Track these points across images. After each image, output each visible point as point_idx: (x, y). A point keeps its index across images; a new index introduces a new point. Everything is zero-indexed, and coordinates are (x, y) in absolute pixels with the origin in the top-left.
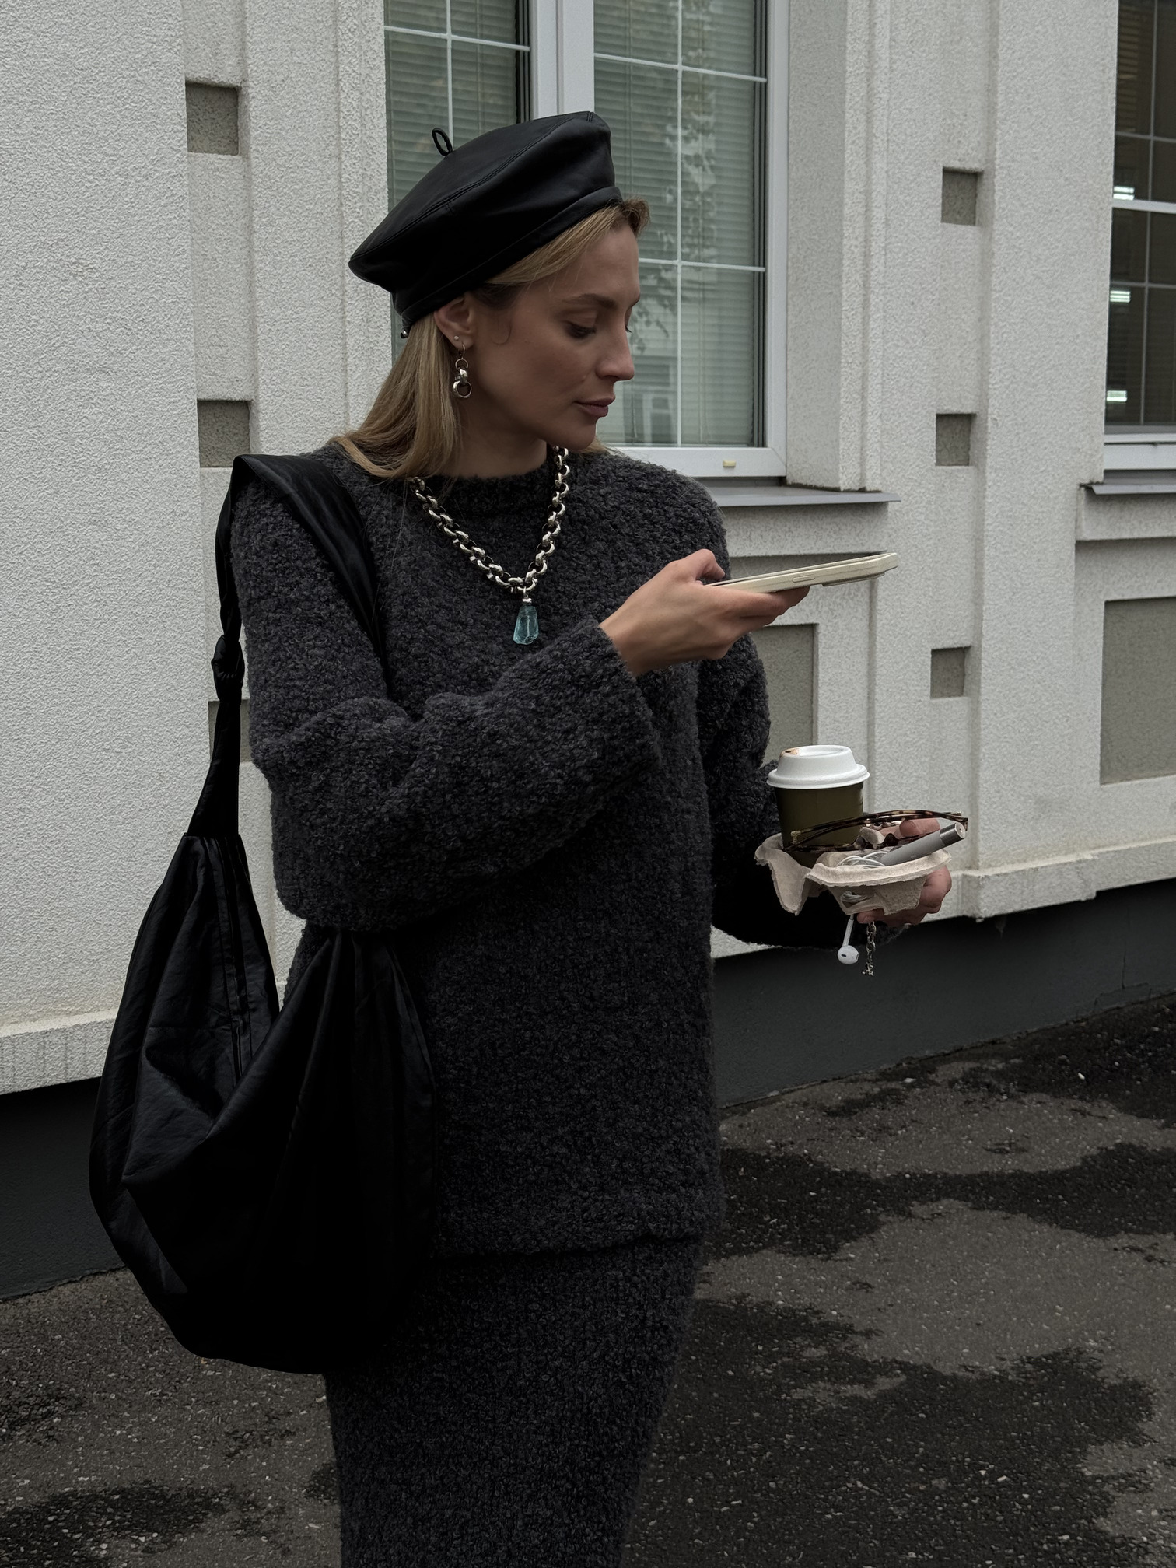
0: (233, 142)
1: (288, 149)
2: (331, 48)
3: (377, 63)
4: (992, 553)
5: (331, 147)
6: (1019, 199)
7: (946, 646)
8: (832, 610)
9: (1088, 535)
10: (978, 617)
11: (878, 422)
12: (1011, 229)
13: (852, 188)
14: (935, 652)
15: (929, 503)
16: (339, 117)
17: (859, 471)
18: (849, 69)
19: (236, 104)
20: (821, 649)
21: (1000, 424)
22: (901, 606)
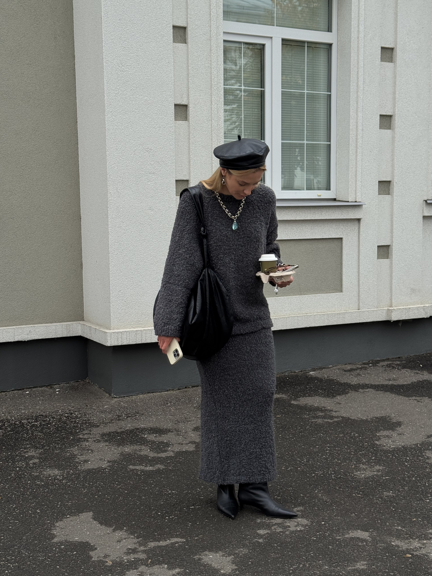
0: (185, 118)
1: (199, 119)
2: (210, 94)
3: (222, 97)
4: (396, 219)
5: (210, 118)
6: (403, 122)
7: (382, 245)
8: (347, 234)
9: (426, 214)
10: (392, 237)
11: (360, 183)
12: (401, 130)
13: (352, 121)
14: (378, 246)
15: (376, 205)
16: (211, 110)
17: (355, 196)
18: (351, 90)
19: (187, 109)
20: (344, 245)
21: (398, 183)
22: (368, 233)
